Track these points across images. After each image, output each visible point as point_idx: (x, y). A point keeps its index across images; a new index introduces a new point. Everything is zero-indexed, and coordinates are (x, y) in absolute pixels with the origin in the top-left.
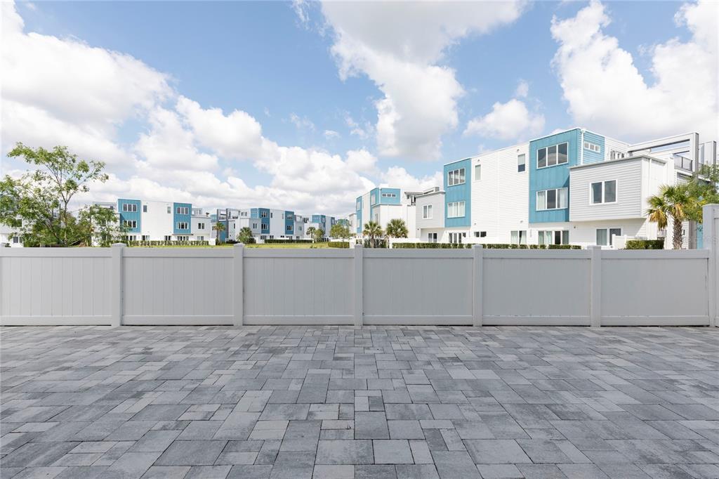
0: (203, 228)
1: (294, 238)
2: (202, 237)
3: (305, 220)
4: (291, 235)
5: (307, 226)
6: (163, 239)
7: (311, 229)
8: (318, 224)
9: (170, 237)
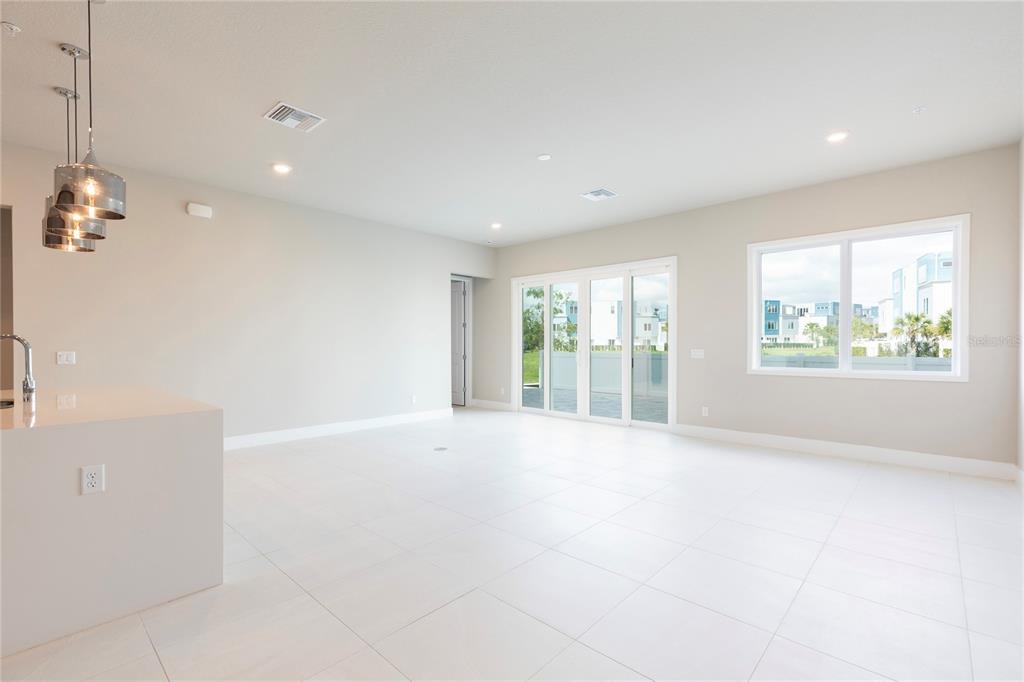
0: (650, 329)
1: (780, 340)
2: (649, 341)
3: (802, 312)
4: (774, 336)
5: (803, 322)
6: (607, 344)
7: (811, 326)
8: (825, 318)
9: (613, 341)
